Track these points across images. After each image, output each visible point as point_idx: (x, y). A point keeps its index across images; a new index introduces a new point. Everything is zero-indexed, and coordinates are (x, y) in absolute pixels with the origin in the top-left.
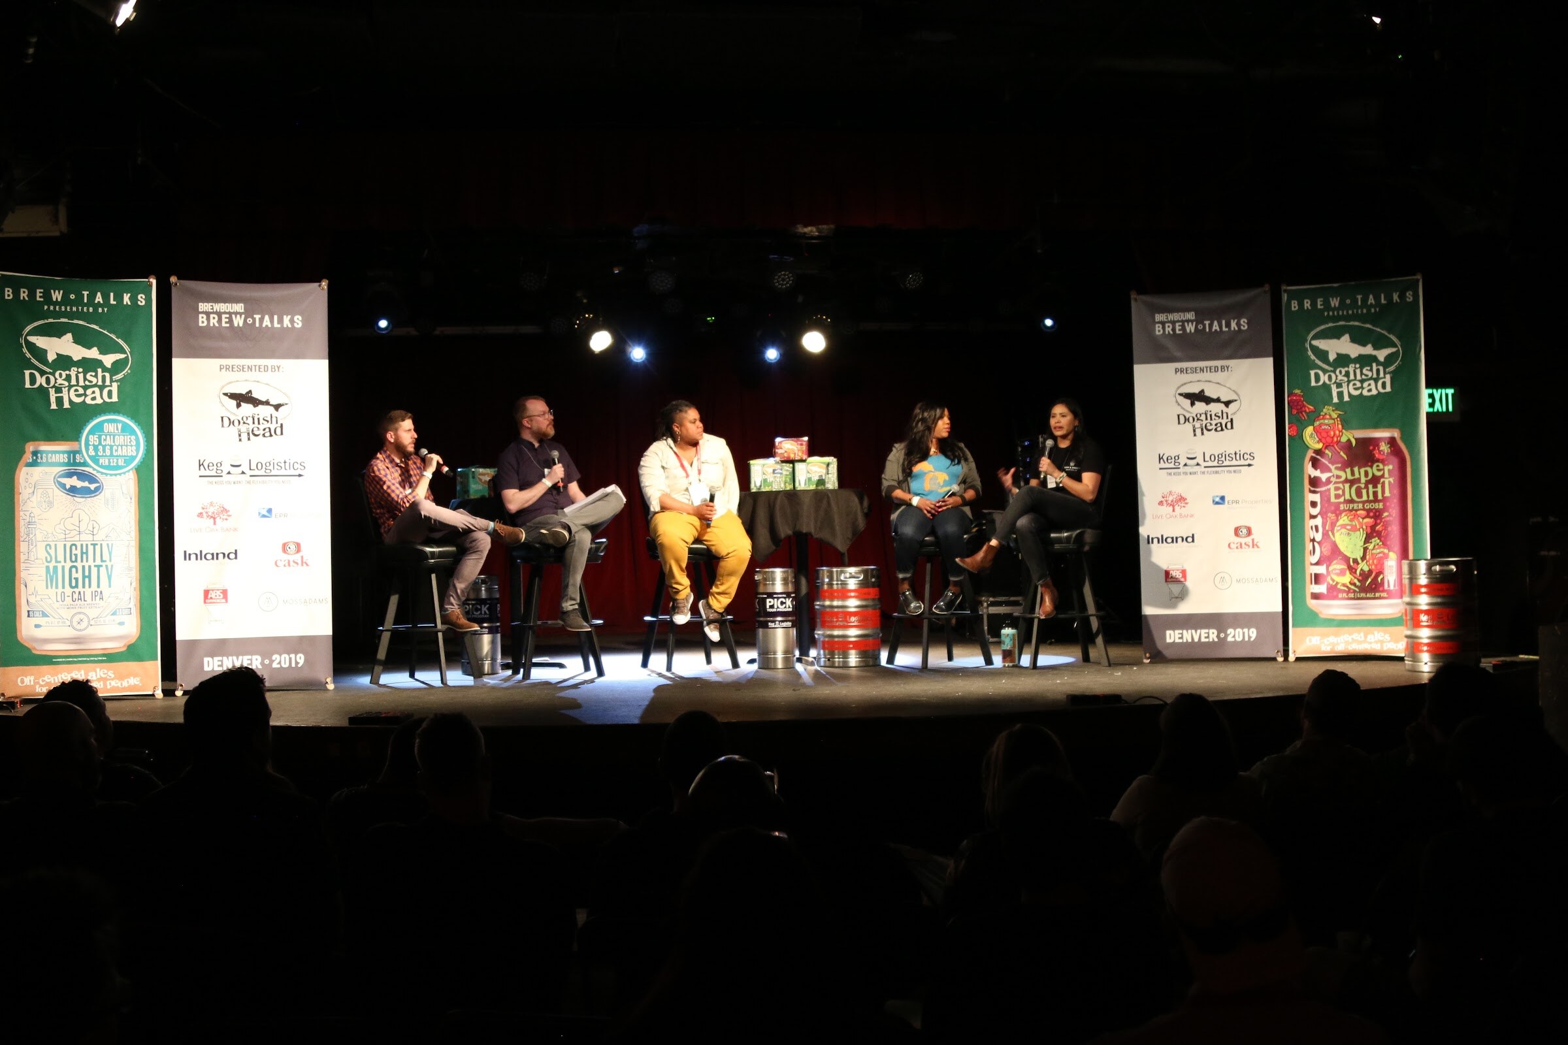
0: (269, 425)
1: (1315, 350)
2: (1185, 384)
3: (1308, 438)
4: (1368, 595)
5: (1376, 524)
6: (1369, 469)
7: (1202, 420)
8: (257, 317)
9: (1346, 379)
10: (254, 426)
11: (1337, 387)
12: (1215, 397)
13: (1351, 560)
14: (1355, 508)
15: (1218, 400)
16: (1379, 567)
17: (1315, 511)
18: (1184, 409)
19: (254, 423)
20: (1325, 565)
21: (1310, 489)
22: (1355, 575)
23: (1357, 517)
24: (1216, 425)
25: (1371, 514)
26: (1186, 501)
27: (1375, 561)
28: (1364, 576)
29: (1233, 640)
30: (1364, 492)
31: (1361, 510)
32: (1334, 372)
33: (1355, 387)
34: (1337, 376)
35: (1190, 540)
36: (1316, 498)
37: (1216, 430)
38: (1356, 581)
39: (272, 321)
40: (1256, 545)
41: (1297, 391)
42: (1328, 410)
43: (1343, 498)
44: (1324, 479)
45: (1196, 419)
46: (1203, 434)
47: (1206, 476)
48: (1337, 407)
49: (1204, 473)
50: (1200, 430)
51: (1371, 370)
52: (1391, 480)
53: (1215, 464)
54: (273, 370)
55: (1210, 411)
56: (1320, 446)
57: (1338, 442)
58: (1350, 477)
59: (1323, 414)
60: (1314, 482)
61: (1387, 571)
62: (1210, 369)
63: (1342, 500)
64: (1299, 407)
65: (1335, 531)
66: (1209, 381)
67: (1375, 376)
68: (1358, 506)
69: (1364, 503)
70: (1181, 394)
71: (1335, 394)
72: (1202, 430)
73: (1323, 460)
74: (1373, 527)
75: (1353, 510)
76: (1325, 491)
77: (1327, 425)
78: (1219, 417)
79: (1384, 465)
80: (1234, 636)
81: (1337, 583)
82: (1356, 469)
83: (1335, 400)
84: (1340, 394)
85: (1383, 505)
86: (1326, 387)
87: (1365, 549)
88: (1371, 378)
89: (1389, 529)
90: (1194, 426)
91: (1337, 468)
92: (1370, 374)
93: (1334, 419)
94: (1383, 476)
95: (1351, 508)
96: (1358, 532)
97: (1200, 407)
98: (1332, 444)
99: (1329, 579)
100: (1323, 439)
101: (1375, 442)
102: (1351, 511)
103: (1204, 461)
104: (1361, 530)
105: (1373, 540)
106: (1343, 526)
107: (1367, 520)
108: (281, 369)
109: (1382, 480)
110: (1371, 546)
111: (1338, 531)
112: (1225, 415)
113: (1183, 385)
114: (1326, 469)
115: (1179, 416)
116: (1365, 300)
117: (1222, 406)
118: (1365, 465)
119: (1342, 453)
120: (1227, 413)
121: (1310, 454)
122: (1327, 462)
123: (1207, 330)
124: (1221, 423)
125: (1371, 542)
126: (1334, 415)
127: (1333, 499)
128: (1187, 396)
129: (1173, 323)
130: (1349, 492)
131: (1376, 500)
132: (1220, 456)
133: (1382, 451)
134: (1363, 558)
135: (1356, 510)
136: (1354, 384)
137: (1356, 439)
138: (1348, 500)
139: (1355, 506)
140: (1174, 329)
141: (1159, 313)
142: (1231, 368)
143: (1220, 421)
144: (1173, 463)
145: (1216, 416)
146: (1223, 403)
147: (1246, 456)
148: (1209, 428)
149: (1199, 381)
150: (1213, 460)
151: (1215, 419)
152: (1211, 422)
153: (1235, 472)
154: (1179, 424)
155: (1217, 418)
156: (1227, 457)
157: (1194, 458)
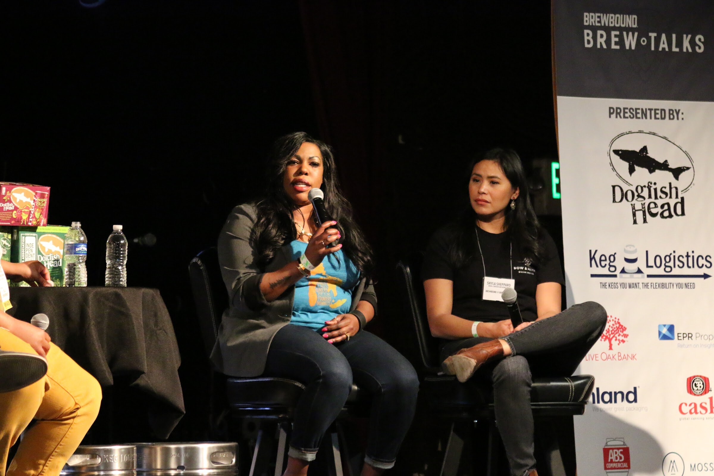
2: (622, 135)
7: (644, 198)
12: (661, 161)
15: (664, 166)
18: (620, 177)
24: (662, 206)
26: (625, 332)
35: (631, 397)
37: (662, 215)
45: (636, 194)
46: (645, 221)
47: (651, 290)
49: (646, 285)
50: (641, 212)
53: (661, 271)
55: (655, 184)
62: (656, 113)
66: (654, 134)
70: (616, 152)
72: (644, 213)
78: (666, 194)
90: (633, 207)
97: (641, 173)
103: (648, 266)
112: (674, 191)
113: (618, 136)
115: (613, 188)
117: (668, 176)
120: (676, 188)
123: (653, 48)
124: (668, 204)
128: (624, 155)
129: (608, 30)
132: (668, 259)
140: (608, 41)
141: (589, 12)
142: (682, 113)
143: (667, 200)
144: (608, 266)
145: (662, 191)
146: (670, 170)
147: (701, 262)
148: (654, 211)
149: (640, 132)
150: (658, 264)
151: (660, 197)
152: (656, 201)
153: (687, 286)
154: (614, 201)
155: (663, 196)
156: (677, 263)
157: (634, 261)
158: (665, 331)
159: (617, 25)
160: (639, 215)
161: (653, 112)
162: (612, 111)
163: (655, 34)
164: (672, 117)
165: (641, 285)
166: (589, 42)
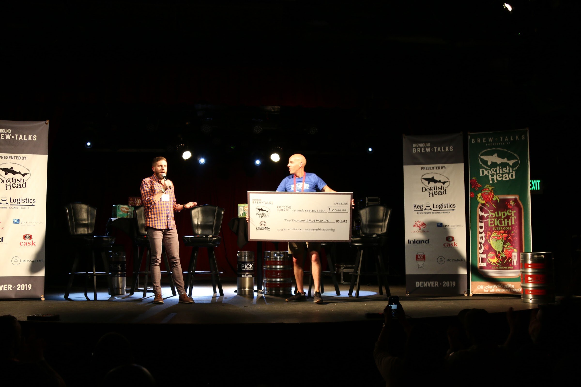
0: (20, 183)
1: (482, 160)
2: (426, 174)
3: (479, 198)
4: (505, 268)
5: (508, 237)
6: (505, 212)
7: (433, 190)
8: (17, 135)
9: (495, 173)
10: (13, 183)
11: (492, 176)
12: (438, 180)
13: (497, 252)
15: (440, 181)
16: (509, 255)
17: (482, 230)
18: (425, 185)
19: (13, 182)
20: (486, 254)
21: (479, 221)
22: (499, 259)
23: (500, 233)
24: (439, 192)
25: (506, 232)
26: (425, 225)
27: (508, 253)
28: (503, 259)
29: (445, 286)
30: (503, 222)
31: (501, 230)
32: (490, 170)
33: (499, 176)
34: (491, 172)
35: (427, 242)
36: (482, 224)
37: (438, 194)
38: (499, 261)
39: (23, 137)
40: (456, 245)
41: (474, 178)
42: (488, 186)
44: (486, 217)
45: (430, 189)
46: (433, 196)
47: (434, 214)
48: (491, 185)
50: (432, 194)
51: (506, 169)
52: (515, 217)
53: (438, 209)
54: (23, 159)
55: (436, 186)
56: (484, 202)
57: (492, 200)
58: (497, 216)
59: (486, 188)
60: (482, 218)
61: (513, 257)
62: (437, 168)
63: (493, 225)
64: (475, 185)
65: (490, 239)
66: (436, 173)
67: (508, 172)
68: (500, 228)
69: (503, 227)
70: (424, 179)
71: (490, 179)
72: (433, 194)
73: (485, 208)
74: (507, 238)
75: (498, 230)
76: (486, 221)
77: (487, 193)
79: (512, 211)
81: (491, 262)
82: (500, 212)
83: (491, 182)
84: (493, 180)
85: (511, 228)
86: (487, 176)
87: (504, 247)
88: (506, 173)
89: (514, 239)
90: (429, 193)
91: (491, 212)
92: (506, 171)
93: (490, 190)
94: (511, 215)
95: (497, 229)
96: (501, 240)
97: (432, 184)
98: (489, 201)
99: (487, 260)
100: (485, 199)
101: (508, 200)
103: (434, 208)
104: (502, 239)
105: (507, 243)
106: (494, 237)
107: (504, 235)
108: (26, 158)
109: (511, 217)
110: (506, 246)
111: (492, 239)
113: (424, 174)
114: (486, 212)
115: (423, 188)
116: (504, 139)
117: (441, 184)
118: (504, 211)
119: (493, 205)
120: (443, 187)
121: (480, 205)
122: (487, 209)
123: (436, 151)
125: (506, 245)
126: (490, 189)
127: (489, 225)
128: (426, 179)
129: (421, 148)
130: (497, 222)
131: (508, 226)
132: (440, 206)
133: (511, 204)
134: (503, 251)
136: (499, 175)
137: (500, 199)
138: (496, 226)
139: (499, 228)
140: (421, 151)
141: (415, 143)
142: (446, 167)
143: (440, 190)
144: (420, 208)
145: (439, 188)
146: (442, 182)
147: (452, 206)
148: (436, 193)
149: (432, 173)
150: (437, 207)
151: (438, 190)
153: (447, 213)
154: (423, 192)
156: (444, 206)
157: (429, 206)
158: (439, 225)
159: (424, 146)
163: (436, 148)
164: (442, 168)
165: (431, 213)
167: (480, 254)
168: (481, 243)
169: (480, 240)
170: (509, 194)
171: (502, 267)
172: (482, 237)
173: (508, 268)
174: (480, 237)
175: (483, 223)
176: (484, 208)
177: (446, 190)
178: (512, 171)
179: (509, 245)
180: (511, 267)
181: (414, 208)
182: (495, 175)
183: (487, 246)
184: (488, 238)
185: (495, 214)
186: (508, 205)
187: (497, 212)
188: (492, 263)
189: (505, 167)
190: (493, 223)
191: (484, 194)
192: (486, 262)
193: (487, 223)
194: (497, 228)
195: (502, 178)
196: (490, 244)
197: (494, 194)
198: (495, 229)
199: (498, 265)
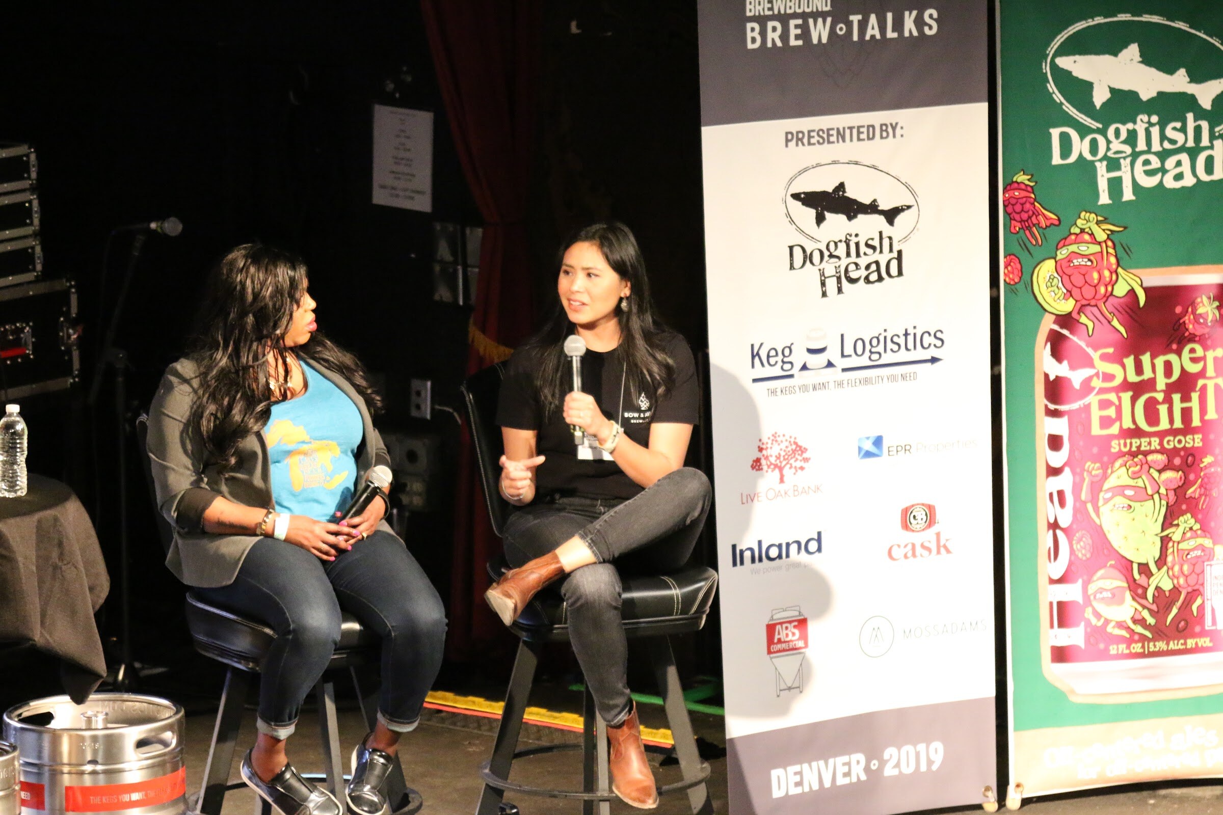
1: (1066, 80)
2: (806, 170)
3: (1043, 287)
4: (1173, 646)
5: (1186, 484)
6: (1172, 357)
7: (838, 258)
9: (1128, 149)
12: (867, 201)
13: (1135, 567)
14: (1143, 448)
15: (872, 208)
16: (1192, 580)
17: (1057, 459)
18: (802, 231)
20: (1080, 581)
21: (1046, 406)
22: (1143, 602)
23: (1146, 467)
24: (868, 267)
25: (1177, 461)
26: (805, 455)
27: (1185, 568)
28: (1164, 600)
29: (895, 772)
30: (1163, 409)
31: (1156, 451)
32: (1103, 133)
33: (1147, 168)
34: (1109, 142)
35: (813, 546)
36: (1059, 427)
37: (867, 280)
38: (1146, 614)
40: (945, 547)
41: (1022, 178)
42: (1088, 221)
43: (1117, 425)
45: (826, 253)
46: (840, 290)
48: (1106, 215)
49: (840, 384)
50: (834, 279)
51: (1183, 130)
53: (864, 361)
55: (857, 235)
56: (1067, 306)
57: (1108, 296)
58: (1133, 378)
59: (1077, 231)
60: (1057, 390)
61: (1209, 589)
62: (859, 133)
64: (1025, 216)
65: (1101, 502)
66: (856, 163)
67: (1191, 143)
68: (1150, 444)
69: (1161, 435)
70: (796, 196)
71: (1103, 183)
72: (838, 282)
73: (1074, 338)
74: (1180, 490)
75: (1139, 452)
76: (1079, 410)
77: (1083, 256)
78: (873, 248)
80: (898, 765)
81: (1107, 622)
82: (1146, 359)
83: (1104, 199)
84: (1115, 186)
85: (1202, 440)
86: (1085, 168)
87: (1165, 541)
88: (1182, 149)
91: (1105, 358)
92: (1179, 138)
93: (1099, 243)
94: (1202, 374)
95: (1134, 449)
96: (1150, 503)
97: (835, 222)
98: (1093, 302)
99: (1088, 613)
100: (1076, 292)
101: (1187, 295)
102: (1133, 455)
103: (843, 356)
104: (1156, 497)
105: (1181, 519)
106: (1120, 490)
107: (1169, 474)
109: (1201, 383)
110: (1176, 534)
111: (1107, 501)
112: (886, 242)
113: (800, 173)
114: (1080, 360)
115: (791, 248)
117: (879, 222)
118: (1167, 350)
119: (1115, 323)
120: (890, 238)
121: (1047, 325)
122: (1083, 344)
123: (855, 38)
124: (877, 263)
125: (1178, 525)
126: (1101, 236)
127: (1096, 430)
128: (809, 199)
130: (1128, 412)
131: (1188, 429)
132: (875, 342)
133: (1200, 315)
134: (1161, 562)
135: (1146, 454)
136: (1147, 162)
137: (1146, 290)
138: (1128, 429)
139: (1145, 441)
142: (902, 128)
143: (876, 256)
144: (780, 364)
145: (867, 245)
146: (882, 212)
147: (927, 340)
148: (853, 275)
149: (834, 162)
150: (860, 351)
151: (865, 254)
152: (858, 261)
153: (904, 377)
154: (792, 267)
155: (870, 251)
157: (822, 350)
158: (869, 446)
159: (798, 11)
160: (831, 284)
161: (855, 131)
162: (790, 137)
163: (860, 17)
164: (884, 134)
165: (832, 385)
166: (754, 40)
167: (1052, 582)
168: (1054, 526)
169: (1048, 511)
170: (1190, 260)
171: (1161, 645)
172: (1061, 494)
173: (1185, 644)
174: (1051, 495)
175: (1064, 421)
176: (1071, 336)
177: (899, 257)
178: (1212, 137)
179: (1191, 529)
180: (1202, 640)
181: (753, 366)
182: (1125, 158)
183: (1087, 540)
184: (1090, 497)
185: (1124, 366)
186: (1188, 318)
187: (1132, 357)
188: (1113, 624)
189: (1176, 120)
190: (1114, 415)
191: (1070, 261)
192: (1083, 624)
193: (1083, 415)
194: (1134, 441)
195: (1159, 175)
196: (1101, 527)
197: (1118, 265)
198: (1125, 445)
199: (1141, 635)
